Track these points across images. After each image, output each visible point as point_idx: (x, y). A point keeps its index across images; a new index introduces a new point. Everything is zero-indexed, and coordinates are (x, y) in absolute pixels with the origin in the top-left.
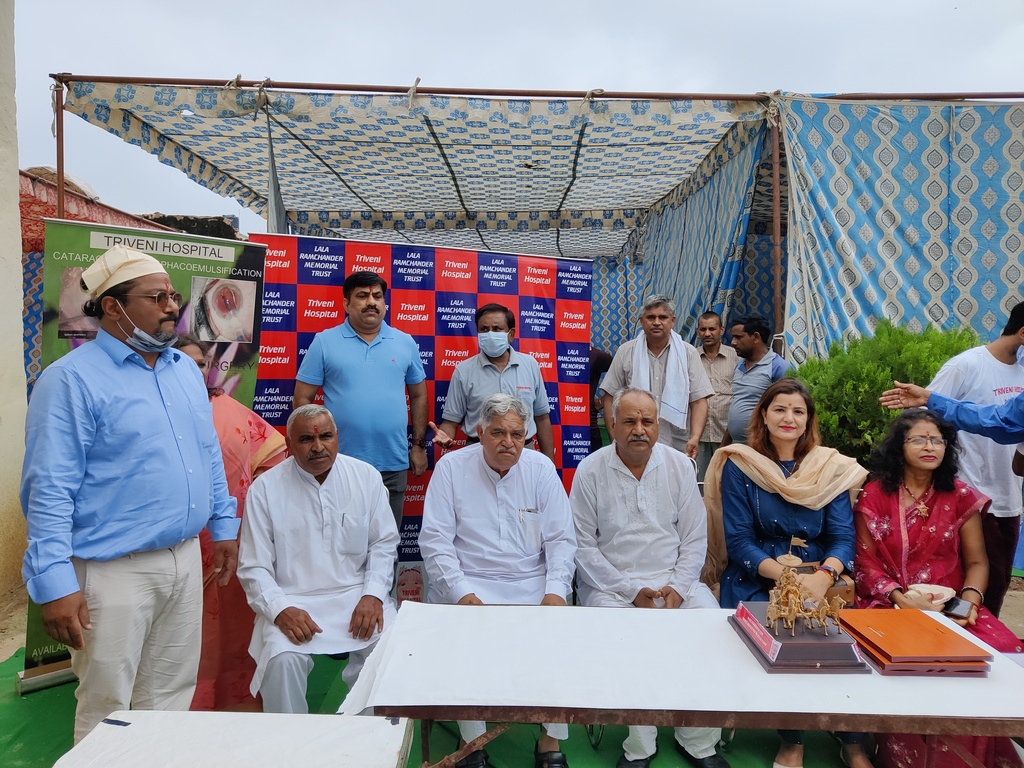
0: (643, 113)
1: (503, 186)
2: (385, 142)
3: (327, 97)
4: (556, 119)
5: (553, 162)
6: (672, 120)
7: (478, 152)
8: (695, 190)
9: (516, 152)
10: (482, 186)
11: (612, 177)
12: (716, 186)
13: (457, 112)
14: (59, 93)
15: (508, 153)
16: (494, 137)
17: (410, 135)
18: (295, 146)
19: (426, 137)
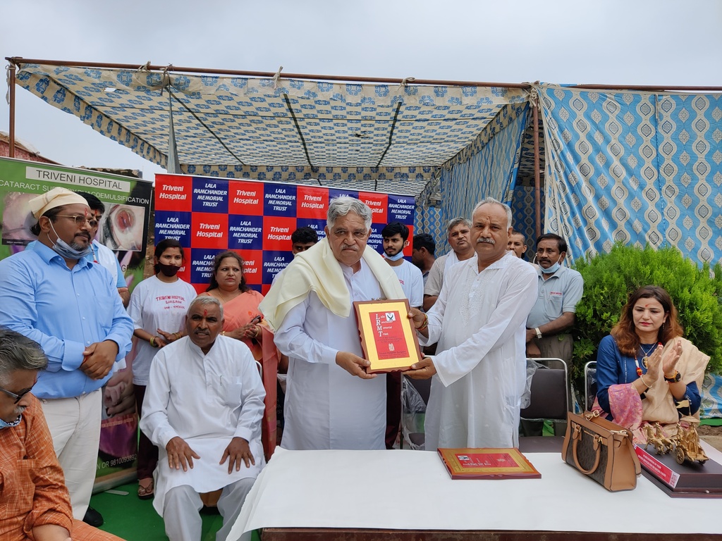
0: (443, 96)
1: (339, 150)
2: (255, 115)
3: (214, 79)
4: (380, 101)
5: (376, 132)
6: (463, 101)
7: (322, 124)
8: (475, 152)
9: (350, 125)
10: (324, 150)
11: (417, 144)
12: (491, 148)
13: (309, 92)
14: (12, 71)
15: (344, 125)
16: (334, 112)
17: (274, 110)
18: (189, 117)
19: (285, 112)
